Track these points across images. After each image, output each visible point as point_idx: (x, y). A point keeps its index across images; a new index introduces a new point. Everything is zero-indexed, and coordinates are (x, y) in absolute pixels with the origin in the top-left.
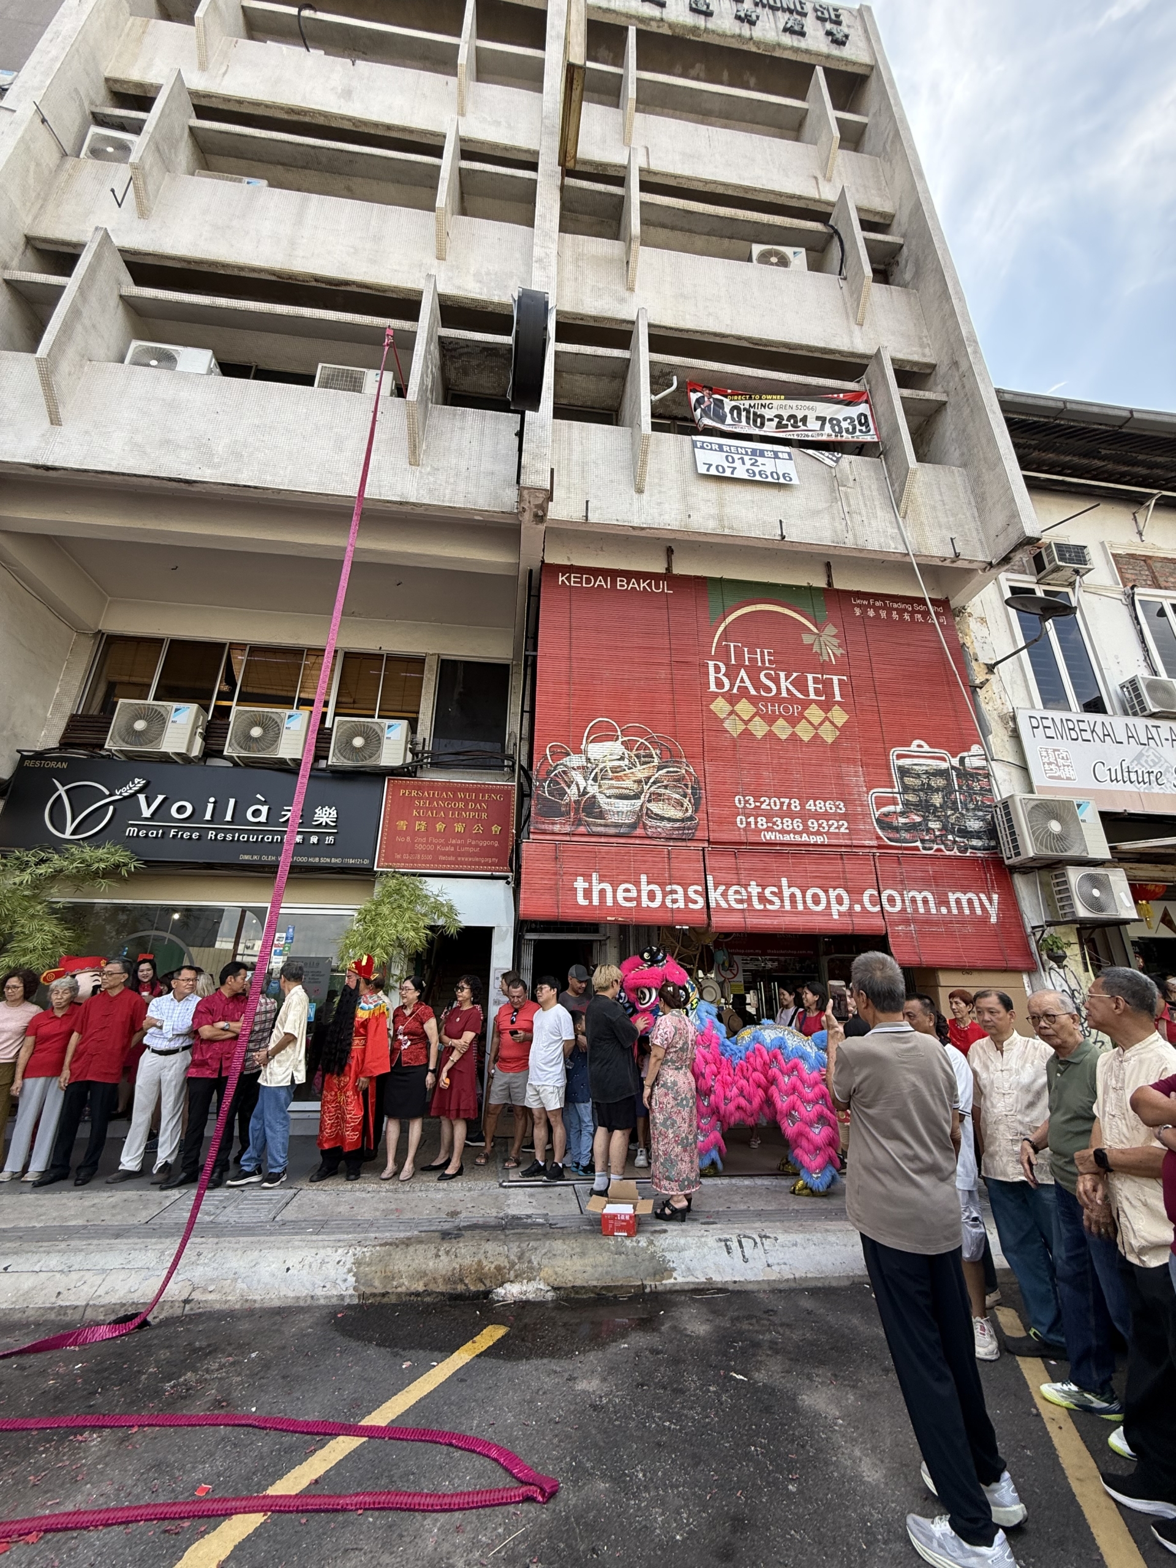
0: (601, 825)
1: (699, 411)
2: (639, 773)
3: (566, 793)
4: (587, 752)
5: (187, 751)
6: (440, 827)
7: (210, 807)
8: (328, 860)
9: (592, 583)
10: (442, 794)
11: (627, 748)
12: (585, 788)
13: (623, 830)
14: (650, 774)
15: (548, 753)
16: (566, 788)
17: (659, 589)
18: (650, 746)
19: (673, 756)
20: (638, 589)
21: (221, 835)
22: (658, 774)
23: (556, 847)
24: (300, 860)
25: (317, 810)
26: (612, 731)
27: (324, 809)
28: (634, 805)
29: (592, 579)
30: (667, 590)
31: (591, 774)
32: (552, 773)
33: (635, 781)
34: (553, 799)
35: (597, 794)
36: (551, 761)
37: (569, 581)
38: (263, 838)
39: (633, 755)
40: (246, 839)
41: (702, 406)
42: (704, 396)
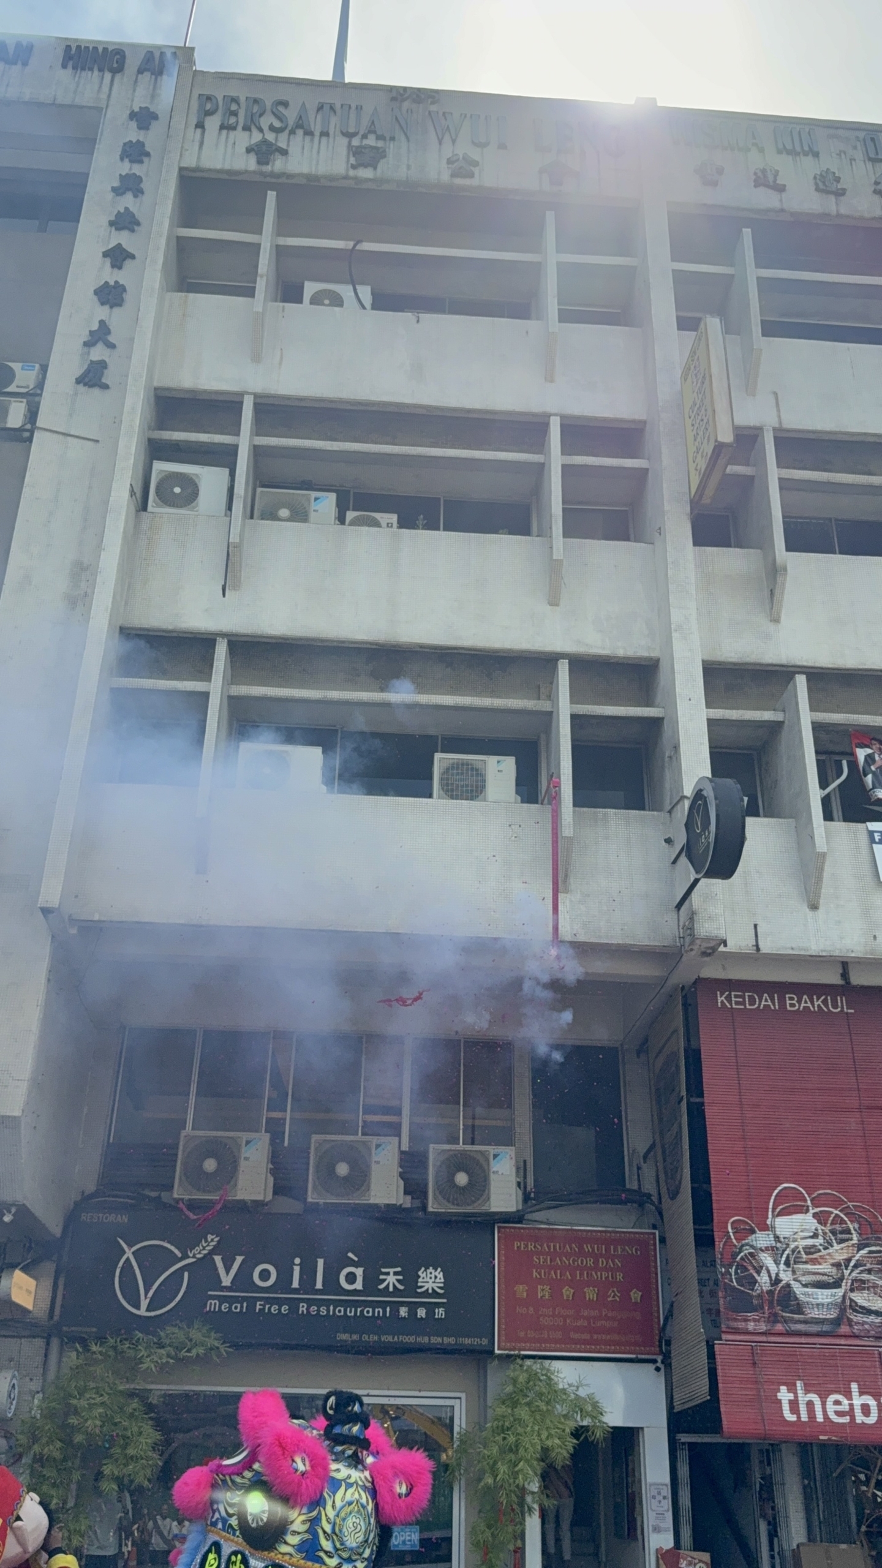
0: (799, 1322)
1: (869, 779)
2: (837, 1254)
3: (756, 1282)
4: (775, 1228)
5: (265, 1197)
6: (567, 1292)
7: (297, 1270)
8: (439, 1340)
9: (757, 1003)
10: (564, 1247)
11: (820, 1222)
12: (777, 1275)
13: (826, 1328)
14: (850, 1255)
15: (730, 1230)
16: (755, 1275)
17: (837, 1008)
18: (846, 1219)
19: (874, 1232)
20: (812, 1009)
21: (314, 1308)
22: (859, 1255)
23: (752, 1349)
24: (407, 1340)
25: (420, 1273)
26: (800, 1200)
27: (428, 1271)
28: (835, 1296)
29: (756, 997)
30: (847, 1009)
31: (781, 1257)
32: (738, 1255)
33: (833, 1265)
34: (742, 1288)
35: (792, 1282)
36: (734, 1241)
37: (730, 1002)
38: (362, 1312)
39: (828, 1231)
40: (342, 1313)
41: (873, 768)
42: (874, 753)
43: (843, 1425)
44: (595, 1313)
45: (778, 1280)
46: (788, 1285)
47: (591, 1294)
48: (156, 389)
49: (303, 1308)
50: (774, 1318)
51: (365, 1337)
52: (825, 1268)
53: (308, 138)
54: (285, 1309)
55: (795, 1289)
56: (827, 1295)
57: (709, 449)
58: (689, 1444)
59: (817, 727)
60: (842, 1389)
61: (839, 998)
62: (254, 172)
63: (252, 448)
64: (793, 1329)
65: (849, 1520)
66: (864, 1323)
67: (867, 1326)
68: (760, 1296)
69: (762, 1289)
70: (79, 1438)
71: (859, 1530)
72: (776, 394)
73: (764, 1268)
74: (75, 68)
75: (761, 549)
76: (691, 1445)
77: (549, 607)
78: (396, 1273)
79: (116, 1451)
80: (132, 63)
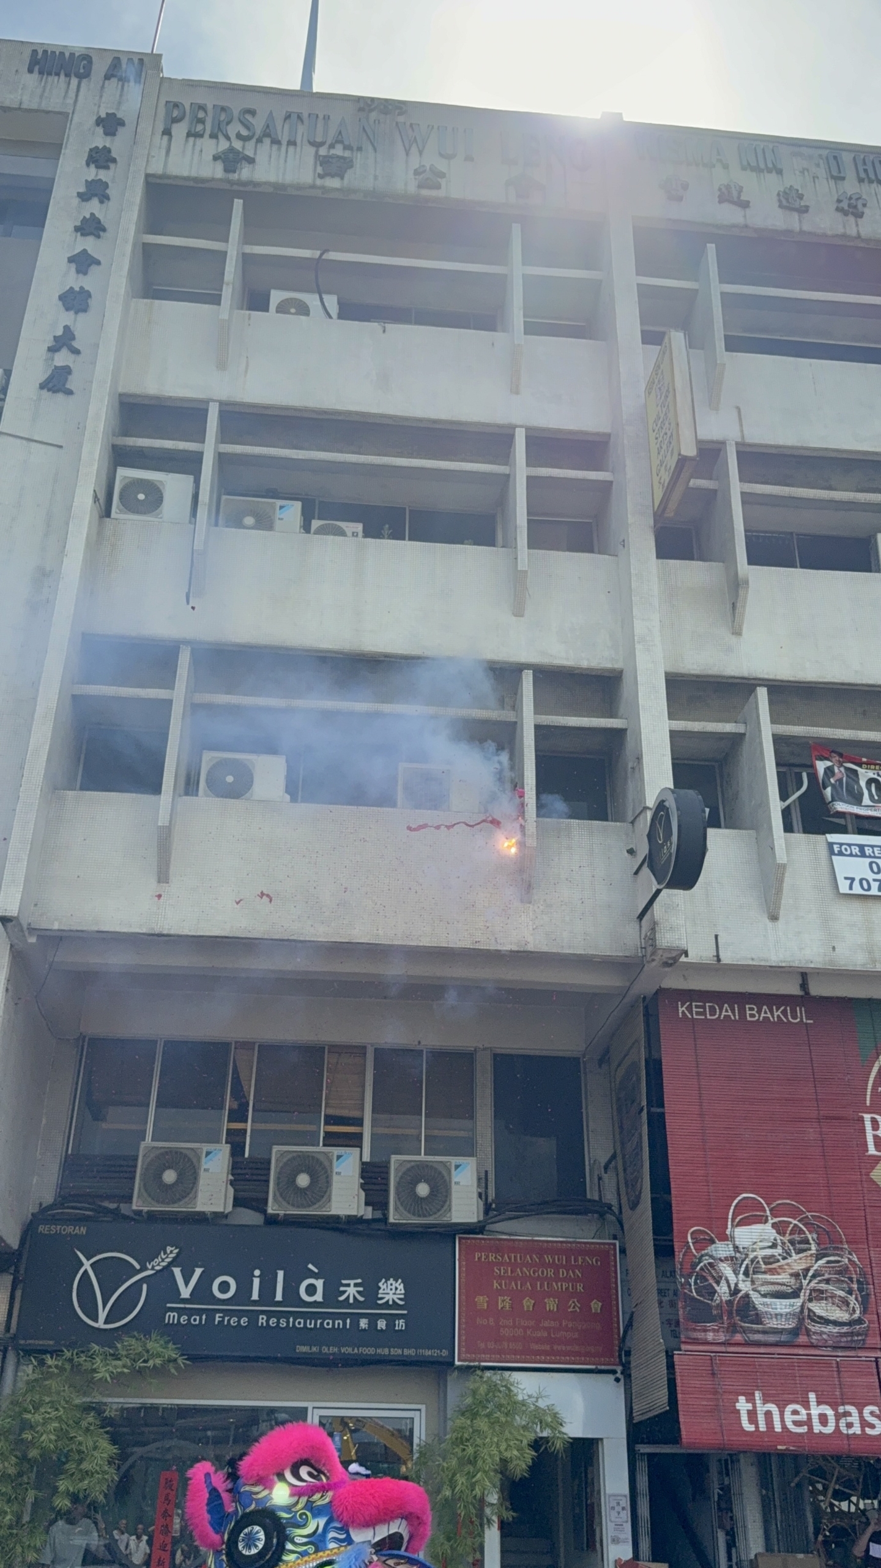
0: (758, 1332)
1: (828, 791)
2: (796, 1264)
3: (715, 1292)
4: (734, 1238)
5: (225, 1208)
6: (528, 1303)
7: (256, 1282)
8: (400, 1351)
9: (718, 1013)
10: (525, 1257)
11: (779, 1233)
12: (736, 1285)
13: (784, 1338)
14: (808, 1265)
15: (690, 1240)
16: (715, 1285)
17: (796, 1019)
18: (804, 1229)
19: (831, 1241)
20: (771, 1019)
21: (273, 1321)
22: (817, 1265)
23: (711, 1360)
24: (367, 1351)
25: (380, 1284)
26: (757, 1210)
27: (389, 1282)
28: (793, 1306)
29: (717, 1008)
30: (806, 1019)
31: (740, 1267)
32: (697, 1265)
33: (792, 1275)
34: (702, 1299)
35: (751, 1292)
36: (694, 1251)
37: (691, 1013)
38: (322, 1324)
39: (786, 1242)
40: (302, 1326)
41: (832, 781)
42: (833, 765)
43: (803, 1433)
44: (553, 1324)
45: (737, 1291)
46: (747, 1296)
47: (551, 1304)
48: (120, 395)
49: (262, 1320)
50: (733, 1329)
51: (325, 1350)
52: (784, 1278)
53: (275, 147)
54: (244, 1321)
55: (754, 1299)
56: (786, 1305)
57: (672, 462)
58: (650, 1455)
59: (778, 739)
60: (800, 1399)
61: (798, 1009)
62: (221, 180)
63: (217, 455)
64: (751, 1338)
65: (806, 1528)
66: (822, 1333)
67: (825, 1336)
68: (720, 1306)
69: (721, 1300)
70: (33, 1453)
71: (816, 1538)
72: (739, 409)
73: (723, 1278)
74: (41, 73)
75: (723, 562)
76: (651, 1456)
77: (514, 618)
78: (356, 1285)
79: (71, 1466)
80: (100, 67)
